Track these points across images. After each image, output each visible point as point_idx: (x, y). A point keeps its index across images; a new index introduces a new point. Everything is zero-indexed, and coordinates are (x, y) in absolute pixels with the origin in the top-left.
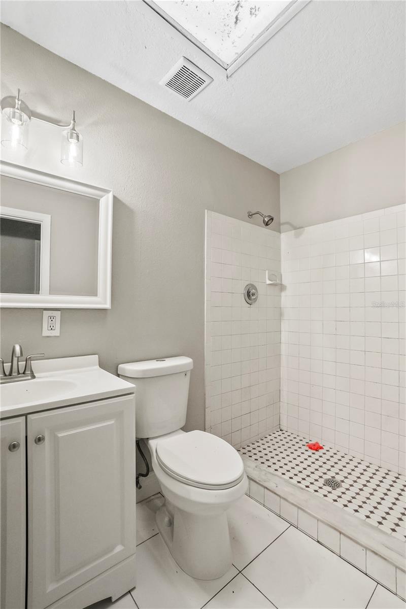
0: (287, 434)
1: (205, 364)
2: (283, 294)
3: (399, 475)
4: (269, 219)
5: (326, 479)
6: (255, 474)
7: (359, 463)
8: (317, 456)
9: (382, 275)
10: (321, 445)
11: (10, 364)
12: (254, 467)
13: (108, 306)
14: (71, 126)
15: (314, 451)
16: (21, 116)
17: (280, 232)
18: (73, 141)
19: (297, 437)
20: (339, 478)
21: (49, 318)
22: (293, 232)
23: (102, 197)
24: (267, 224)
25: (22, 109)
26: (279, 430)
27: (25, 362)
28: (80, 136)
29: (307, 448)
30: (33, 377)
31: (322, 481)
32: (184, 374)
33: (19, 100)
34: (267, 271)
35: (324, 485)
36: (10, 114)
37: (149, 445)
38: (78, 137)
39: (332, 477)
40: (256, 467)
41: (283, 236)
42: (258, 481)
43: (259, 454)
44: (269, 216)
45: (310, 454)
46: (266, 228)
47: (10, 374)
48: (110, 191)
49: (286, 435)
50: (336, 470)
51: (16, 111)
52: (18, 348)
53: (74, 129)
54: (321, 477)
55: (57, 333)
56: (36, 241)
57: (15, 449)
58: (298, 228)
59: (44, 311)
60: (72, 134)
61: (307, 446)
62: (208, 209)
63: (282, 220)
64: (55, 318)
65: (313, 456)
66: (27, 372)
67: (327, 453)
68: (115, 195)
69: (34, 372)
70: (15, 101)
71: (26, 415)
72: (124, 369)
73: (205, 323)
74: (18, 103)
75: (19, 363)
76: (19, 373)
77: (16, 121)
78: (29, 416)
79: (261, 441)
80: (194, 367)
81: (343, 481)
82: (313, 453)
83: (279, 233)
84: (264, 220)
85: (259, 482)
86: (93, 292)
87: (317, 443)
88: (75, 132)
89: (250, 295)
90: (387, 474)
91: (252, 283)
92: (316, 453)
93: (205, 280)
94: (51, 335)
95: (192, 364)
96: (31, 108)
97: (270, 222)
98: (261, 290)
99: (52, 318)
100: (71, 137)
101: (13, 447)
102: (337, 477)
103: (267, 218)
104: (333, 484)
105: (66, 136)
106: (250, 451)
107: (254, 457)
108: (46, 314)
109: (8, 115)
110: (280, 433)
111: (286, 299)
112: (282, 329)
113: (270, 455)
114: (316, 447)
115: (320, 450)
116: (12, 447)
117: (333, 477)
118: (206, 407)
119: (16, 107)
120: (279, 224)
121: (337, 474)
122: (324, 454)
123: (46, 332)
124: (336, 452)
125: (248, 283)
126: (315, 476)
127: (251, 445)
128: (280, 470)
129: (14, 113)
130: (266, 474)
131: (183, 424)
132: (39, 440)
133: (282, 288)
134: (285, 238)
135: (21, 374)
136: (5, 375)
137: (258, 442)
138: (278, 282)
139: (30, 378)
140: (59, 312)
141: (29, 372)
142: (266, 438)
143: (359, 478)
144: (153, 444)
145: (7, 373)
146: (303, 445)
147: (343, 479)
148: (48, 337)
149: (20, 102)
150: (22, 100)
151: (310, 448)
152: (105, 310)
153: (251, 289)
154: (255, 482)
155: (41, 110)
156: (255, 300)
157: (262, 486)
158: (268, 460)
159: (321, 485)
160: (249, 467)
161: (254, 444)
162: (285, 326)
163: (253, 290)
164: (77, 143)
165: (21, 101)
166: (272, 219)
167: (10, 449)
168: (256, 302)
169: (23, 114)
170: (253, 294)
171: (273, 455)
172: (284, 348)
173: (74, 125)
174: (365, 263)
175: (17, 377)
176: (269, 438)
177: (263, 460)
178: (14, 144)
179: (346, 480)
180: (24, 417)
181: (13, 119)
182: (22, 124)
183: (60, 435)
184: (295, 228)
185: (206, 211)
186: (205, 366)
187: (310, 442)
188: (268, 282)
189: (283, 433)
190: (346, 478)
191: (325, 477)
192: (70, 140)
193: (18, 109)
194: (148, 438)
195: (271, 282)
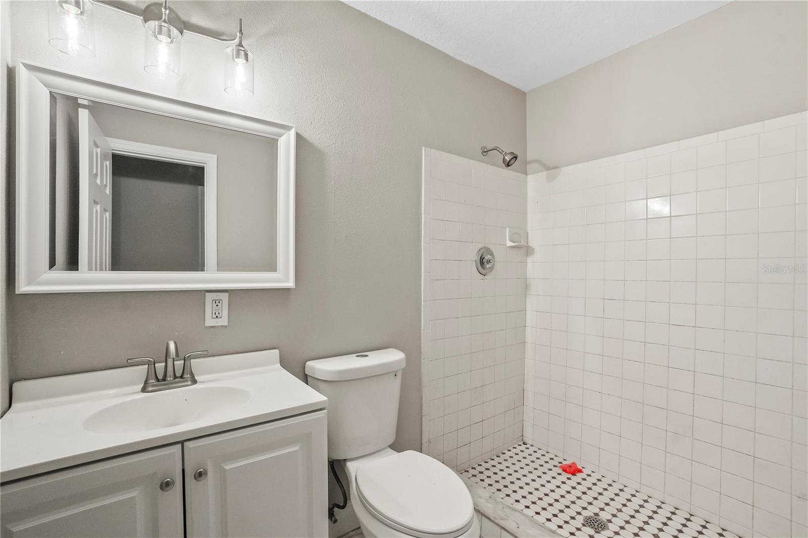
0: (532, 449)
1: (422, 358)
2: (529, 260)
3: (691, 515)
4: (511, 157)
5: (586, 517)
6: (488, 508)
7: (633, 496)
8: (573, 482)
9: (672, 237)
10: (579, 467)
11: (163, 364)
12: (488, 498)
13: (291, 284)
14: (237, 41)
15: (570, 476)
16: (169, 30)
17: (526, 174)
18: (241, 61)
19: (547, 454)
20: (604, 516)
21: (214, 302)
22: (545, 173)
23: (281, 135)
24: (508, 165)
25: (170, 21)
26: (521, 443)
27: (183, 362)
28: (250, 55)
29: (560, 471)
30: (194, 382)
31: (580, 519)
32: (393, 374)
33: (166, 9)
34: (508, 229)
35: (584, 525)
36: (155, 29)
37: (347, 469)
38: (246, 55)
39: (594, 514)
40: (490, 497)
41: (530, 178)
42: (492, 519)
43: (494, 477)
44: (512, 153)
45: (565, 480)
46: (508, 170)
47: (164, 379)
48: (293, 127)
49: (530, 451)
50: (599, 504)
51: (163, 24)
52: (172, 346)
53: (240, 45)
54: (579, 513)
55: (224, 321)
56: (200, 187)
57: (169, 488)
58: (552, 169)
59: (207, 294)
60: (238, 51)
61: (561, 467)
62: (426, 146)
63: (529, 157)
64: (221, 301)
65: (568, 482)
66: (186, 376)
67: (588, 478)
68: (298, 132)
69: (195, 375)
70: (161, 10)
71: (182, 443)
72: (313, 368)
73: (422, 302)
74: (165, 13)
75: (175, 363)
76: (175, 377)
77: (164, 38)
78: (186, 444)
79: (497, 459)
80: (407, 365)
81: (610, 521)
82: (569, 479)
83: (525, 176)
84: (504, 160)
85: (495, 520)
86: (271, 266)
87: (574, 464)
88: (243, 49)
89: (484, 263)
90: (673, 513)
91: (487, 246)
92: (573, 477)
93: (423, 243)
94: (216, 325)
95: (405, 362)
96: (184, 17)
97: (512, 162)
98: (499, 255)
99: (217, 302)
100: (238, 56)
101: (166, 485)
102: (602, 514)
103: (509, 156)
104: (597, 524)
105: (231, 54)
106: (481, 473)
107: (488, 481)
108: (209, 297)
109: (153, 30)
110: (523, 447)
111: (534, 267)
112: (528, 308)
113: (509, 479)
114: (573, 470)
115: (579, 475)
116: (164, 485)
117: (596, 514)
118: (423, 415)
119: (163, 19)
120: (526, 163)
121: (602, 509)
122: (584, 479)
123: (210, 322)
124: (600, 478)
125: (481, 246)
126: (571, 512)
127: (483, 463)
128: (522, 501)
129: (161, 26)
130: (503, 508)
131: (391, 440)
132: (200, 475)
133: (528, 251)
134: (534, 182)
135: (178, 377)
136: (158, 380)
137: (493, 460)
138: (523, 243)
139: (190, 383)
140: (227, 294)
141: (189, 376)
142: (504, 454)
143: (633, 517)
144: (352, 467)
145: (160, 377)
146: (554, 466)
147: (610, 517)
148: (212, 327)
149: (168, 11)
150: (172, 7)
151: (565, 471)
152: (287, 290)
153: (485, 254)
154: (489, 519)
155: (197, 19)
156: (491, 269)
157: (498, 525)
158: (506, 486)
159: (580, 526)
160: (480, 497)
161: (487, 462)
162: (532, 304)
163: (489, 256)
164: (246, 63)
165: (170, 9)
166: (516, 157)
167: (162, 488)
168: (492, 272)
169: (172, 28)
170: (488, 262)
171: (513, 478)
172: (529, 333)
173: (241, 38)
174: (647, 219)
175: (172, 383)
176: (508, 454)
177: (500, 486)
178: (161, 69)
179: (614, 520)
180: (180, 445)
181: (158, 36)
182: (172, 42)
183: (227, 467)
184: (548, 168)
185: (423, 148)
186: (422, 361)
187: (564, 463)
188: (509, 244)
189: (527, 448)
190: (614, 516)
191: (585, 513)
192: (236, 60)
193: (165, 21)
194: (345, 460)
195: (513, 244)
